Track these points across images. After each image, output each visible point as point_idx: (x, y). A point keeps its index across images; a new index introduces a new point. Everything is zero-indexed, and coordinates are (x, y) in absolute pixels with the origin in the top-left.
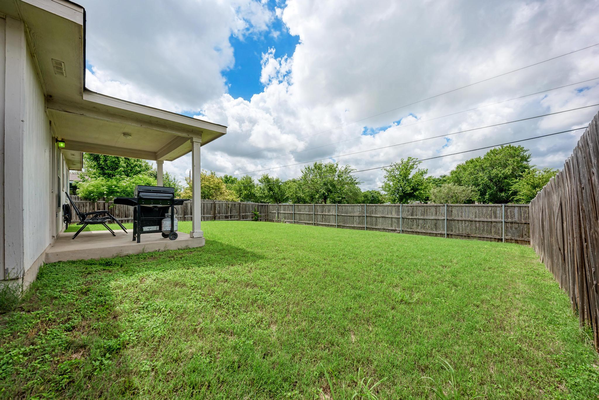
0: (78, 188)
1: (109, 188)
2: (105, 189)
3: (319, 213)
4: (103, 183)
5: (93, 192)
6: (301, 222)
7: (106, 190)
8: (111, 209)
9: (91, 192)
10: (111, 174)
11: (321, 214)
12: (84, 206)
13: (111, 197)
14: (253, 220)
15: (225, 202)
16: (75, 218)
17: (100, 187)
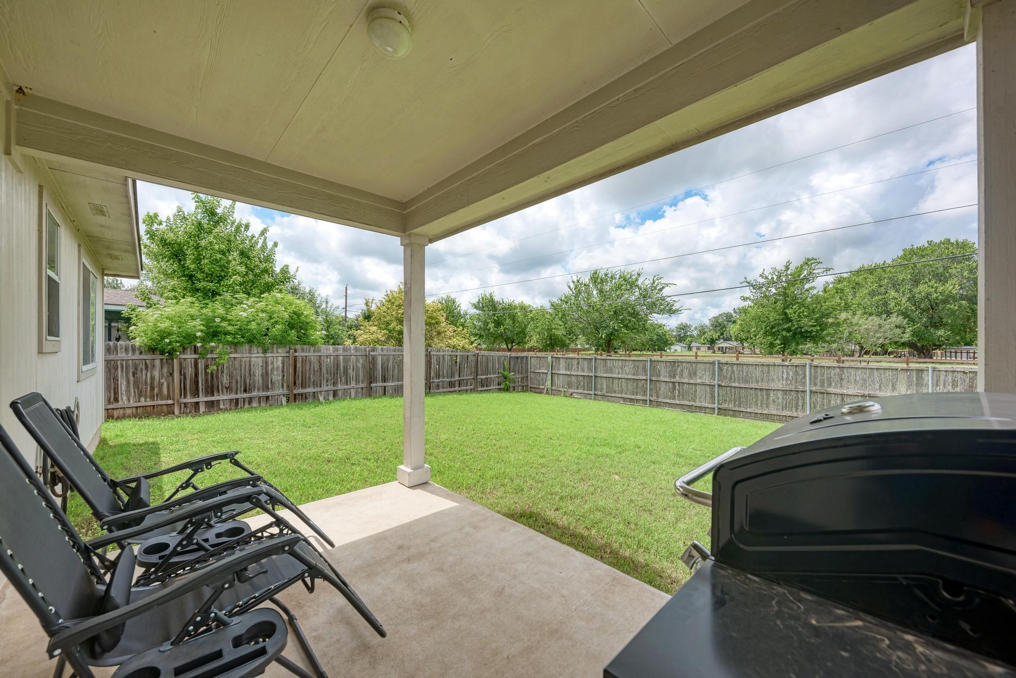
0: (134, 325)
1: (208, 322)
2: (197, 327)
3: (662, 379)
4: (193, 311)
5: (170, 334)
6: (613, 395)
7: (202, 328)
8: (212, 374)
9: (164, 334)
10: (209, 290)
11: (668, 379)
12: (147, 368)
13: (213, 344)
14: (500, 389)
15: (450, 353)
16: (125, 398)
17: (186, 322)
